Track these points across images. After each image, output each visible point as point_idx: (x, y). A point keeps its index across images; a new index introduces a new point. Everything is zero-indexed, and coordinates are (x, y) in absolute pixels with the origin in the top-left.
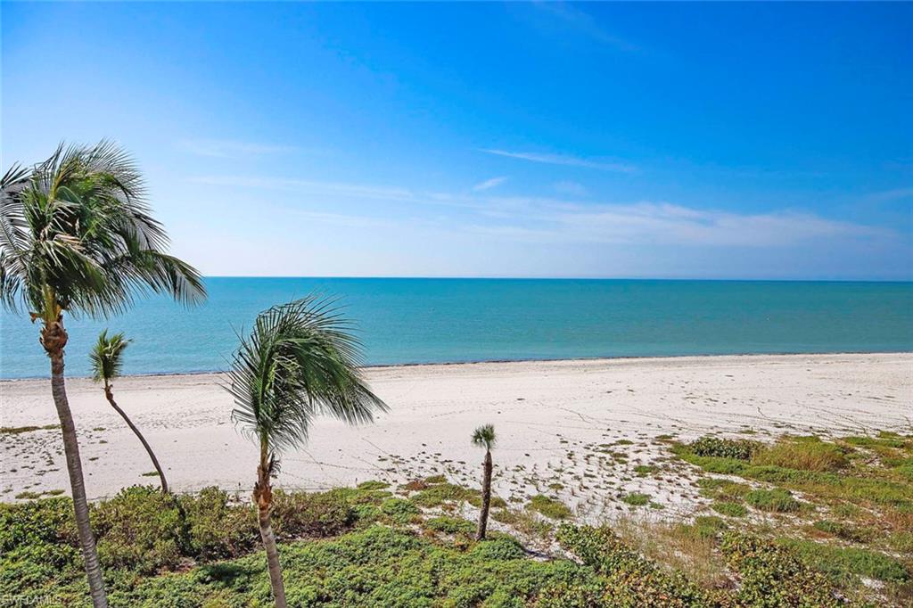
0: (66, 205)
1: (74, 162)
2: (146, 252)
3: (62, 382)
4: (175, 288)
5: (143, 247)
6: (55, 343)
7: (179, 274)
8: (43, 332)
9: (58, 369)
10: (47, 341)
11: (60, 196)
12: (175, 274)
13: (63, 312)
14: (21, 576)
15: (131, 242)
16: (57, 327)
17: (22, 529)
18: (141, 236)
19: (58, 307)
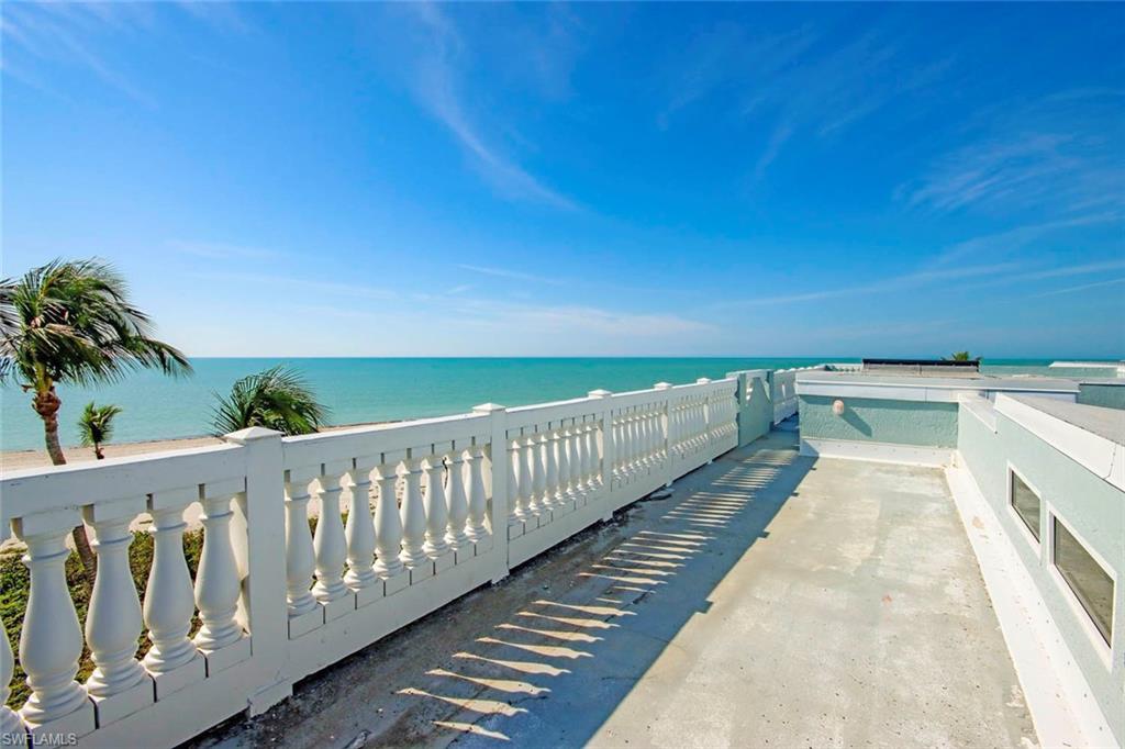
0: (56, 301)
1: (67, 271)
2: (136, 339)
3: (55, 438)
4: (165, 367)
5: (133, 333)
6: (47, 408)
7: (167, 355)
8: (36, 400)
9: (51, 429)
10: (39, 406)
11: (50, 294)
12: (165, 357)
13: (54, 384)
14: (15, 613)
15: (122, 330)
16: (50, 396)
17: (11, 577)
18: (130, 325)
19: (50, 379)
